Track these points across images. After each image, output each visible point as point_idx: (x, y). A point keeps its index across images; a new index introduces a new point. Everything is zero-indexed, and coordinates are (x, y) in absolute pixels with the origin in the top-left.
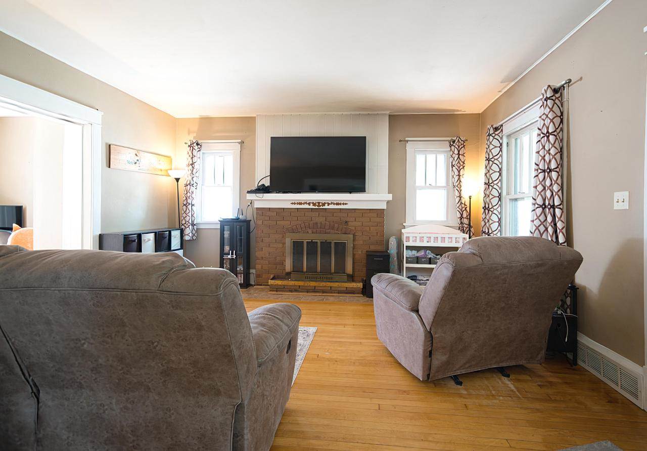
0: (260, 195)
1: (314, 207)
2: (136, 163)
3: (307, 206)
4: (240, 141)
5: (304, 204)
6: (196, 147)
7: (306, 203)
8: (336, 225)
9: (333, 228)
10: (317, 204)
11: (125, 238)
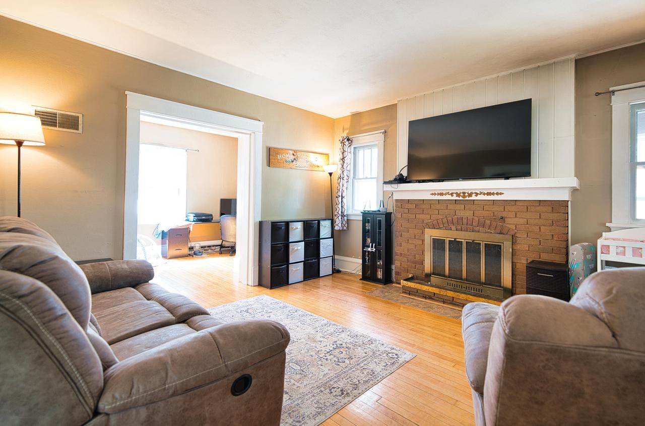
0: (395, 186)
1: (458, 198)
2: (292, 162)
3: (449, 197)
4: (383, 131)
5: (446, 194)
6: (347, 143)
7: (448, 193)
8: (488, 222)
9: (483, 226)
10: (462, 194)
11: (272, 225)
